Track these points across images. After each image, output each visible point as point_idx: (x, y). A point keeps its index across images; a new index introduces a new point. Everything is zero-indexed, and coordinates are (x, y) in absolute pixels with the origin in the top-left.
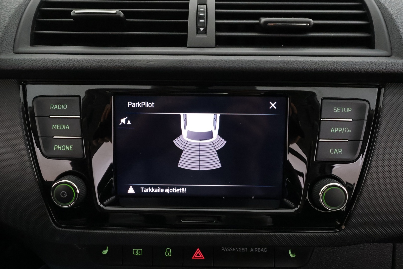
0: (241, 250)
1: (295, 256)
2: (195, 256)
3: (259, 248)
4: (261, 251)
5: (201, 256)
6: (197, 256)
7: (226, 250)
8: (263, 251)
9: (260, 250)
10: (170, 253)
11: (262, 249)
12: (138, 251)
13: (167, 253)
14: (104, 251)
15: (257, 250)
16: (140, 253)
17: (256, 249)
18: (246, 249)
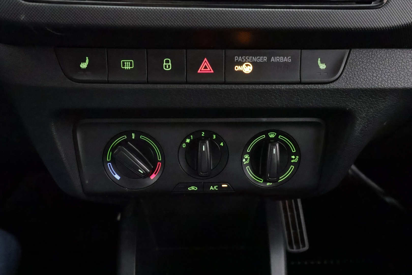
0: (259, 59)
1: (325, 67)
2: (201, 70)
3: (281, 57)
4: (285, 60)
5: (210, 70)
6: (204, 68)
7: (241, 60)
8: (286, 60)
9: (282, 59)
10: (169, 66)
11: (286, 58)
12: (127, 63)
13: (166, 66)
14: (83, 63)
15: (280, 60)
16: (131, 66)
17: (278, 58)
18: (265, 58)
